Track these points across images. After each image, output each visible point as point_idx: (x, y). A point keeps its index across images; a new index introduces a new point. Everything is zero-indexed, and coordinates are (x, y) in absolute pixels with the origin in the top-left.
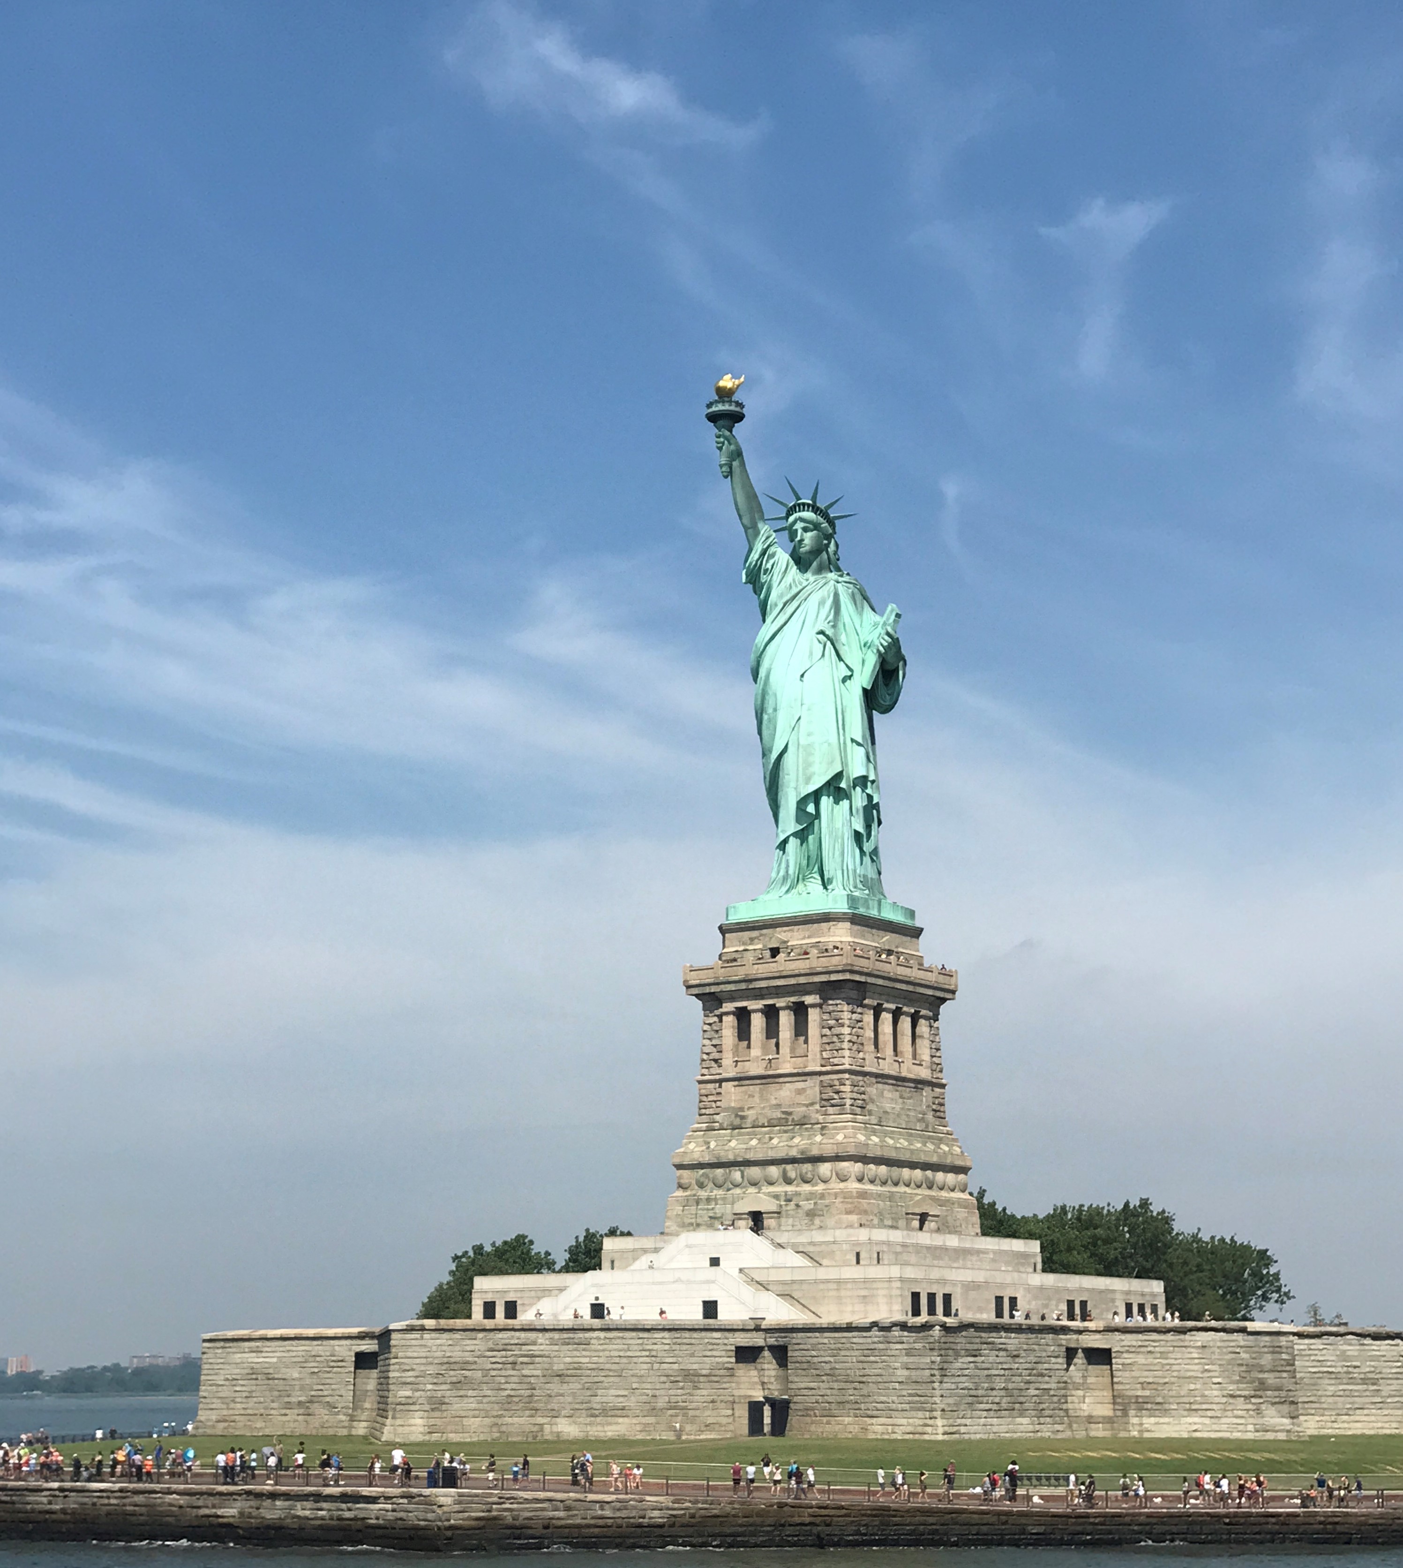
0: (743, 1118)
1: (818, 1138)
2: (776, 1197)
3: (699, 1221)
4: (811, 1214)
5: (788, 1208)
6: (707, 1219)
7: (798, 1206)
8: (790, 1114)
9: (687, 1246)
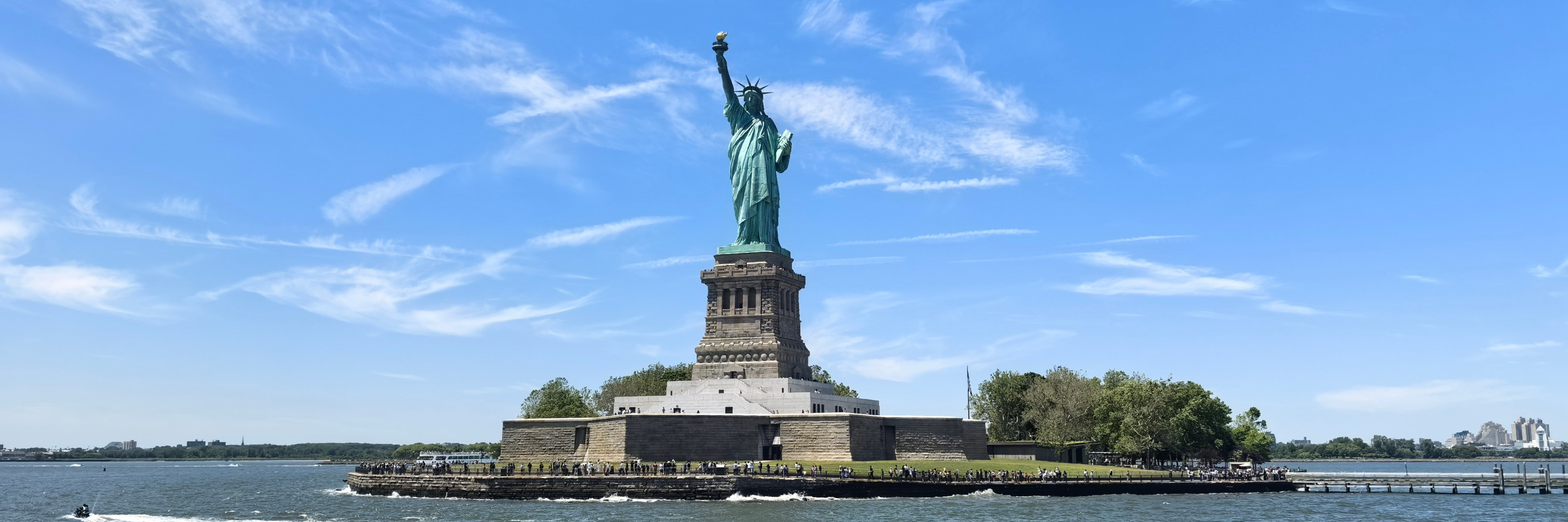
0: (726, 333)
1: (761, 342)
2: (743, 366)
3: (707, 375)
4: (758, 373)
5: (748, 370)
6: (711, 374)
7: (752, 369)
8: (748, 332)
9: (709, 385)
